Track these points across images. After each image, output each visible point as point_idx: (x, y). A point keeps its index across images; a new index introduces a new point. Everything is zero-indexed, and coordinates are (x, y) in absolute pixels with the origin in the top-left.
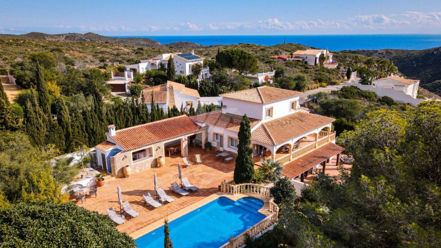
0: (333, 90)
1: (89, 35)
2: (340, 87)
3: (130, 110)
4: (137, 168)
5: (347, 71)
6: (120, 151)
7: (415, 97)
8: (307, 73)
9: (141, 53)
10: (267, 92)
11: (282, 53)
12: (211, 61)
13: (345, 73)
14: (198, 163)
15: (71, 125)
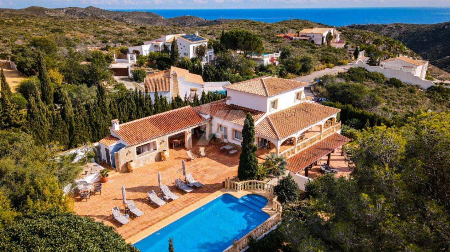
0: (340, 72)
1: (89, 9)
2: (348, 67)
3: (134, 101)
4: (141, 162)
5: (355, 51)
6: (124, 146)
7: (423, 79)
8: (314, 53)
9: (143, 32)
10: (272, 84)
11: (289, 31)
12: (215, 42)
13: (353, 52)
14: (202, 157)
15: (74, 119)
